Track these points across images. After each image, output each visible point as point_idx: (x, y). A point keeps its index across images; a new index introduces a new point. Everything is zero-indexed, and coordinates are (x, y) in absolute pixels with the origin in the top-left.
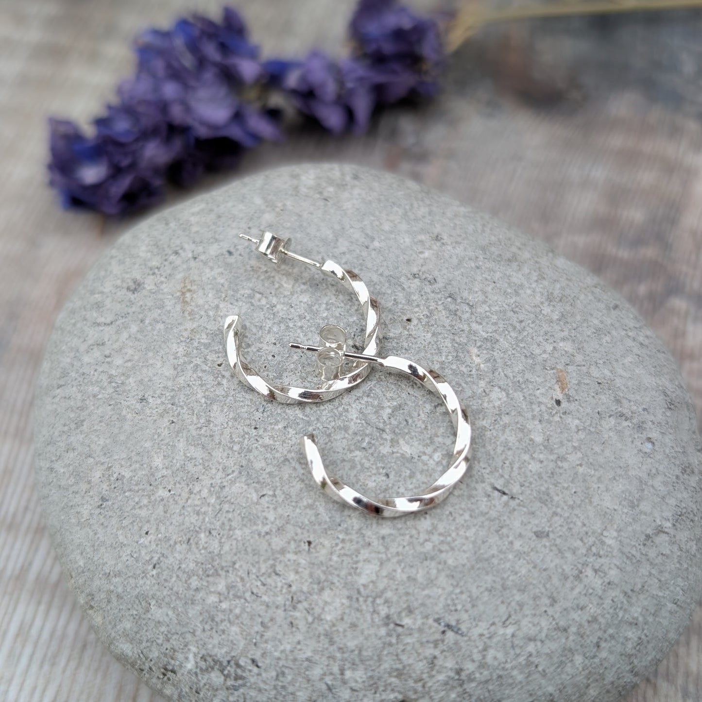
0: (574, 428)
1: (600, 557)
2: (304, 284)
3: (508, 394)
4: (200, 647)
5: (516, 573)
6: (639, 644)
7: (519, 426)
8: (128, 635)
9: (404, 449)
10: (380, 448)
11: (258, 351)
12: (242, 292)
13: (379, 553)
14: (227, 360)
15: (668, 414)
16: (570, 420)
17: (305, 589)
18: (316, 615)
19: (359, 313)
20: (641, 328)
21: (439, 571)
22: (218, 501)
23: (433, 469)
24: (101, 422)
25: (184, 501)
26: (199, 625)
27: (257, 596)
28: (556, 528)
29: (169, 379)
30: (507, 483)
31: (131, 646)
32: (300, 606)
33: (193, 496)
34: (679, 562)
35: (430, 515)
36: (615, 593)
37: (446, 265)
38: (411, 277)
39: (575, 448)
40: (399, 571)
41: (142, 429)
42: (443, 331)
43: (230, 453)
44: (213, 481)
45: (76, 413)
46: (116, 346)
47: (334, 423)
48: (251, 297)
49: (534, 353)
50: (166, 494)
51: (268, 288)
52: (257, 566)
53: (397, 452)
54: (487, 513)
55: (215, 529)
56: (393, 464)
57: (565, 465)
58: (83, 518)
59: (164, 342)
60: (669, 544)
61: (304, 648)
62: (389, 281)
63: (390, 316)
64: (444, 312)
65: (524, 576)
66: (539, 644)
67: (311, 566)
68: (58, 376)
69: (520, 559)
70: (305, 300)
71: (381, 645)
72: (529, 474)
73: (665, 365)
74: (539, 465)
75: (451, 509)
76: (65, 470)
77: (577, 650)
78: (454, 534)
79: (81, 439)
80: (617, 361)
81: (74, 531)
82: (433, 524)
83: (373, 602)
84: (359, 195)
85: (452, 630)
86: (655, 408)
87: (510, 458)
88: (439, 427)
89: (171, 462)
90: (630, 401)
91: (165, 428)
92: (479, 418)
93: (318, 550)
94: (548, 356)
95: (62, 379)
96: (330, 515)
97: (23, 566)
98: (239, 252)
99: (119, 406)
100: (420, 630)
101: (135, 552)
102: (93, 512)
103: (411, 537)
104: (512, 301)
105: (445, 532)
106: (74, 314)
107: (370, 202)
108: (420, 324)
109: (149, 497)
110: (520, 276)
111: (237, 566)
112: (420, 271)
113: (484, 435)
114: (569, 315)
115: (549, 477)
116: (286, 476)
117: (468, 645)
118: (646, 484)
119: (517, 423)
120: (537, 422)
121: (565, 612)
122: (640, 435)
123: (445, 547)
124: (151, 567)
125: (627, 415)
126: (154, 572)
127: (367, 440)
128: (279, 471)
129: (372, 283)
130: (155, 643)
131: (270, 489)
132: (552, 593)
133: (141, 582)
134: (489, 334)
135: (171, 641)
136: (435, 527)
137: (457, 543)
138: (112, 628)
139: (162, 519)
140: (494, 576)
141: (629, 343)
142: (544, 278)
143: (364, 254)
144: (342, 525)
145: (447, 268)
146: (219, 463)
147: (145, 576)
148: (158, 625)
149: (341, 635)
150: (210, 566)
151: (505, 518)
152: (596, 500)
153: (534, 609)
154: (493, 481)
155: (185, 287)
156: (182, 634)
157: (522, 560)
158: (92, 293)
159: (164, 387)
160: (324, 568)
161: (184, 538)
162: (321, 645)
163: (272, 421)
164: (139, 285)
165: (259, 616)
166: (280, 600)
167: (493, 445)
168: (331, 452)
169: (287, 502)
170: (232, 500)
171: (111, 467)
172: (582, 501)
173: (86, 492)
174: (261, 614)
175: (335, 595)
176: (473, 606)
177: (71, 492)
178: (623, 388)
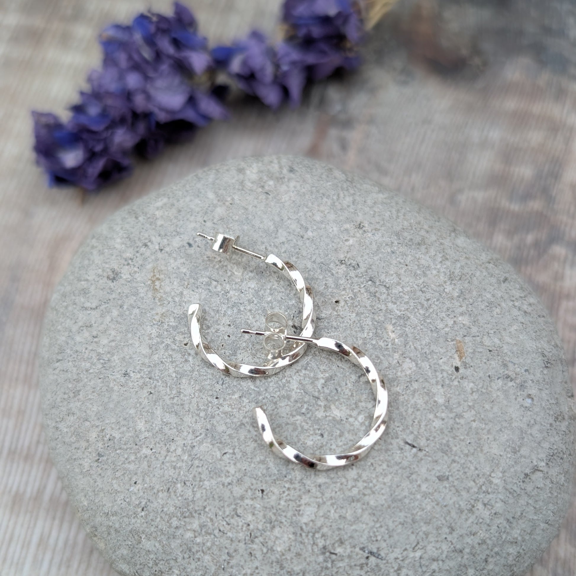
0: (469, 390)
1: (489, 494)
2: (251, 272)
3: (417, 364)
4: (182, 570)
5: (423, 510)
6: (518, 557)
7: (425, 390)
8: (125, 559)
9: (334, 413)
10: (316, 413)
11: (216, 332)
12: (201, 280)
13: (317, 498)
14: (191, 341)
15: (545, 372)
16: (466, 383)
17: (260, 527)
18: (269, 547)
19: (297, 297)
20: (525, 297)
21: (363, 510)
22: (190, 458)
23: (357, 429)
24: (93, 392)
25: (163, 458)
26: (180, 554)
27: (224, 533)
28: (454, 472)
29: (146, 357)
30: (416, 437)
31: (128, 567)
32: (257, 540)
33: (170, 453)
34: (550, 492)
35: (356, 466)
36: (500, 520)
37: (368, 251)
38: (338, 263)
39: (470, 406)
40: (333, 511)
41: (126, 399)
42: (365, 311)
43: (198, 419)
44: (185, 442)
45: (73, 384)
46: (101, 328)
47: (279, 393)
48: (209, 284)
49: (438, 327)
50: (149, 452)
51: (222, 276)
52: (223, 509)
53: (329, 416)
54: (400, 463)
55: (189, 481)
56: (326, 426)
57: (462, 421)
58: (84, 469)
59: (140, 325)
60: (543, 479)
61: (261, 572)
62: (321, 268)
63: (322, 299)
64: (365, 294)
65: (429, 512)
66: (441, 563)
67: (264, 509)
68: (57, 352)
69: (426, 499)
70: (253, 286)
71: (320, 569)
72: (433, 430)
73: (544, 329)
74: (441, 422)
75: (372, 461)
76: (68, 430)
77: (470, 566)
78: (374, 481)
79: (79, 406)
80: (505, 329)
81: (78, 478)
82: (358, 473)
83: (313, 536)
84: (295, 187)
85: (374, 556)
86: (535, 368)
87: (419, 417)
88: (362, 394)
89: (151, 426)
90: (514, 364)
91: (145, 398)
92: (394, 385)
93: (269, 496)
94: (449, 329)
95: (60, 355)
96: (278, 469)
97: (39, 489)
98: (197, 244)
99: (107, 379)
100: (350, 557)
101: (127, 498)
102: (92, 464)
103: (341, 484)
104: (421, 281)
105: (368, 479)
106: (65, 297)
107: (304, 194)
108: (346, 306)
109: (136, 455)
110: (428, 258)
111: (207, 510)
112: (346, 257)
113: (398, 399)
114: (467, 292)
115: (449, 432)
116: (242, 438)
117: (386, 566)
118: (526, 433)
119: (424, 388)
120: (440, 387)
121: (461, 538)
122: (522, 393)
123: (368, 492)
124: (140, 510)
125: (512, 376)
126: (143, 514)
127: (306, 406)
128: (237, 433)
129: (307, 270)
130: (146, 566)
131: (230, 449)
132: (451, 524)
133: (133, 521)
134: (402, 313)
135: (159, 565)
136: (360, 476)
137: (377, 487)
138: (113, 553)
139: (147, 472)
140: (406, 512)
141: (515, 312)
142: (447, 259)
143: (300, 243)
144: (287, 477)
145: (368, 254)
146: (189, 427)
147: (136, 516)
148: (148, 553)
149: (289, 562)
150: (186, 510)
151: (415, 466)
152: (486, 449)
153: (437, 537)
154: (405, 437)
155: (154, 276)
156: (167, 560)
157: (427, 499)
158: (79, 280)
159: (142, 364)
160: (275, 511)
161: (165, 487)
162: (274, 570)
163: (229, 392)
164: (117, 274)
165: (226, 548)
166: (241, 535)
167: (405, 407)
168: (278, 417)
169: (244, 459)
170: (201, 457)
171: (104, 430)
172: (475, 450)
173: (85, 449)
174: (227, 547)
175: (283, 532)
176: (390, 537)
177: (73, 448)
178: (509, 353)
